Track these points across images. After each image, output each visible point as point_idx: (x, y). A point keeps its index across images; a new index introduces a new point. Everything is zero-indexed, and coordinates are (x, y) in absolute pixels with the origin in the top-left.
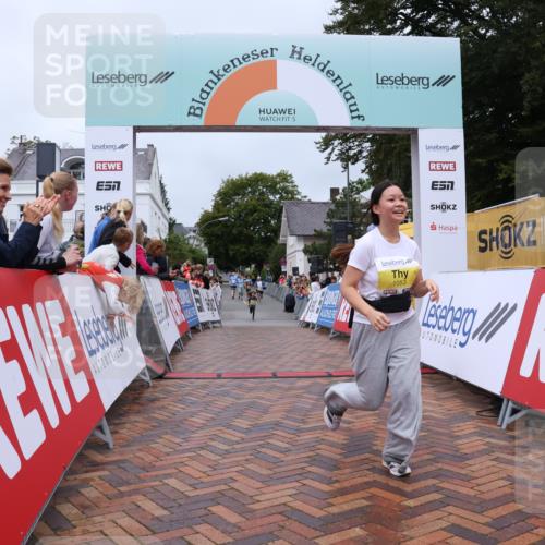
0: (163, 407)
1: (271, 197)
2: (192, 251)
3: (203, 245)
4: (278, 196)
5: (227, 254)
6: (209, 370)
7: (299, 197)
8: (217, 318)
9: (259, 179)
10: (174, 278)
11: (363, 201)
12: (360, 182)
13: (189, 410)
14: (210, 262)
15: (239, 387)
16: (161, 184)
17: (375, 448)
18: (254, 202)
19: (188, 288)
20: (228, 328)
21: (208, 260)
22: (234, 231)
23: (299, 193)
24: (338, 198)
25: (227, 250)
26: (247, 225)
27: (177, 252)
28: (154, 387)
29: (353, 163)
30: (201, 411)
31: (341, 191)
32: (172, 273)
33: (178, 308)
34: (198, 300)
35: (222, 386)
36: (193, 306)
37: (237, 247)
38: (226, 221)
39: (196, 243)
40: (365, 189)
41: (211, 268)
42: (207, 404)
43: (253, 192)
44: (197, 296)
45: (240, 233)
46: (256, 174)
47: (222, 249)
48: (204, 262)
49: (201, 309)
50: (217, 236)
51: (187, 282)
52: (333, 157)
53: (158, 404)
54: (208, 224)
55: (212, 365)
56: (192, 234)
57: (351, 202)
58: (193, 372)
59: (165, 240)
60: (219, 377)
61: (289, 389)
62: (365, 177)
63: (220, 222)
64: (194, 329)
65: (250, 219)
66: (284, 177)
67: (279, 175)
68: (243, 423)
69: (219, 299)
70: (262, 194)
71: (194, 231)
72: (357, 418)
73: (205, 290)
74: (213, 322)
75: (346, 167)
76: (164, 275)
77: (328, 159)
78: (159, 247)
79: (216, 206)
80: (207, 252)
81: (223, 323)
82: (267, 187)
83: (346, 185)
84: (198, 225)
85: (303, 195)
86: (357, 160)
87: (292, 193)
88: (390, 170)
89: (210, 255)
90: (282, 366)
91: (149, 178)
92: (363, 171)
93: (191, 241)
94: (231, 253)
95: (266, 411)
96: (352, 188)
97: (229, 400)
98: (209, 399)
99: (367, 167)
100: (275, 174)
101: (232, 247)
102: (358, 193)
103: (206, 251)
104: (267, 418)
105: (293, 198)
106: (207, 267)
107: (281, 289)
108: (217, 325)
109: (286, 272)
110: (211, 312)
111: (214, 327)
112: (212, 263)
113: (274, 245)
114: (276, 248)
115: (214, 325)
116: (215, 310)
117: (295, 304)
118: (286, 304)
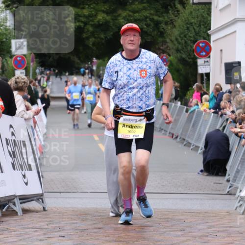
8: (34, 188)
14: (19, 47)
20: (61, 213)
21: (14, 43)
37: (86, 12)
41: (20, 63)
74: (24, 199)
80: (10, 23)
81: (50, 202)
106: (11, 62)
107: (194, 119)
108: (33, 205)
109: (208, 75)
110: (18, 173)
111: (25, 211)
112: (24, 51)
113: (179, 6)
114: (185, 13)
115: (27, 206)
116: (30, 169)
117: (229, 153)
118: (204, 153)
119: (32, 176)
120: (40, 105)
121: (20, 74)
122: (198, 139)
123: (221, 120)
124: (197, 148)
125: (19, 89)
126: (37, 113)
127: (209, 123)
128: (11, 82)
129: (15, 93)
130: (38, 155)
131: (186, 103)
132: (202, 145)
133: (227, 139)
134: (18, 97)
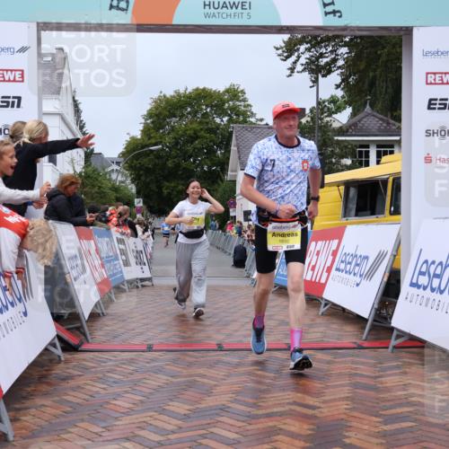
0: (79, 387)
1: (218, 120)
2: (116, 189)
3: (129, 181)
4: (225, 119)
5: (160, 193)
6: (137, 341)
7: (253, 120)
8: (147, 274)
9: (202, 96)
10: (92, 224)
11: (336, 125)
12: (333, 100)
13: (111, 390)
14: (139, 203)
15: (174, 361)
16: (75, 101)
17: (347, 441)
18: (195, 126)
19: (110, 236)
20: (161, 287)
21: (136, 200)
22: (170, 164)
23: (253, 115)
24: (303, 121)
25: (160, 188)
26: (186, 156)
27: (96, 189)
28: (67, 361)
29: (324, 76)
30: (127, 392)
31: (307, 111)
32: (89, 217)
33: (97, 262)
34: (123, 252)
35: (153, 360)
36: (117, 259)
37: (173, 185)
38: (158, 150)
39: (120, 178)
40: (339, 109)
41: (139, 210)
42: (136, 383)
43: (194, 113)
44: (122, 247)
45: (177, 166)
46: (197, 89)
47: (153, 187)
48: (130, 203)
49: (126, 263)
50: (148, 171)
51: (109, 229)
52: (299, 67)
53: (72, 383)
54: (135, 155)
55: (141, 334)
56: (115, 167)
57: (320, 127)
58: (115, 344)
59: (80, 174)
60: (150, 349)
61: (238, 365)
62: (339, 93)
63: (152, 151)
64: (119, 289)
65: (190, 148)
66: (234, 93)
67: (227, 91)
68: (180, 407)
69: (149, 249)
70: (205, 115)
71: (118, 163)
72: (324, 402)
73: (132, 240)
74: (142, 280)
75: (316, 81)
76: (79, 219)
77: (292, 70)
78: (72, 183)
79: (146, 131)
80: (134, 190)
81: (155, 281)
82: (212, 106)
83: (315, 105)
84: (123, 154)
85: (258, 117)
86: (329, 72)
87: (244, 114)
88: (372, 84)
89: (139, 194)
90: (229, 335)
91: (58, 93)
92: (338, 86)
93: (114, 176)
94: (165, 192)
95: (209, 392)
96: (322, 108)
97: (163, 378)
98: (137, 376)
99: (343, 80)
100: (222, 89)
101: (167, 184)
102: (330, 115)
103: (133, 188)
104: (210, 402)
105: (245, 121)
106: (134, 210)
107: (228, 239)
108: (147, 283)
109: (235, 217)
110: (139, 267)
111: (143, 286)
112: (141, 204)
113: (220, 182)
114: (223, 185)
115: (143, 283)
116: (145, 264)
117: (246, 257)
118: (234, 256)
119: (146, 268)
120: (149, 233)
121: (139, 216)
122: (231, 249)
123: (241, 240)
124: (230, 254)
125: (139, 224)
126: (148, 236)
127: (236, 241)
128: (135, 221)
129: (137, 226)
130: (149, 257)
131: (224, 231)
132: (233, 252)
133: (245, 249)
134: (138, 227)
